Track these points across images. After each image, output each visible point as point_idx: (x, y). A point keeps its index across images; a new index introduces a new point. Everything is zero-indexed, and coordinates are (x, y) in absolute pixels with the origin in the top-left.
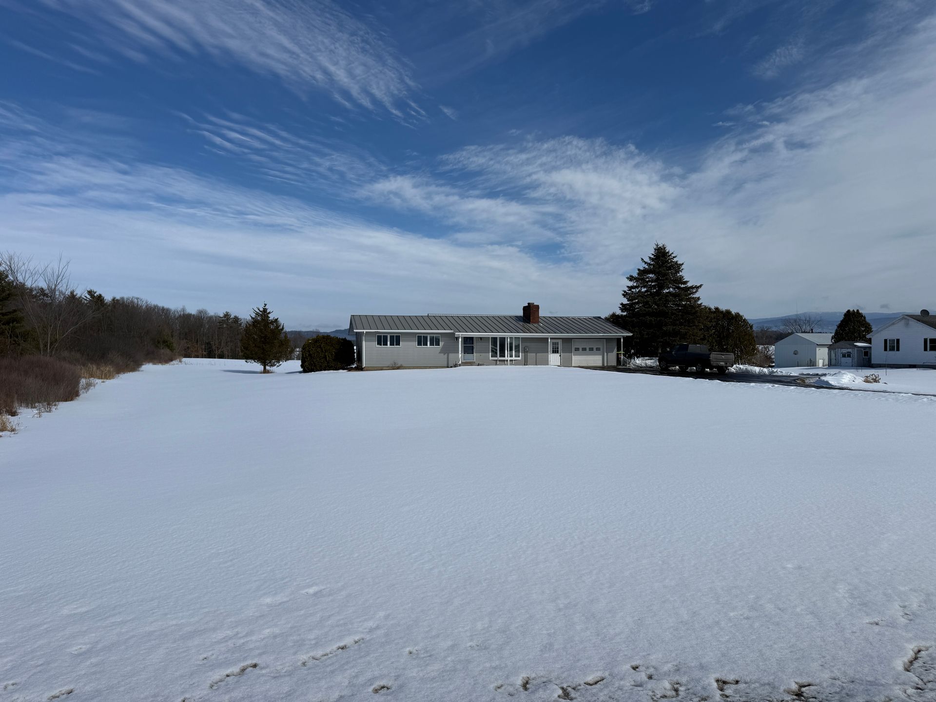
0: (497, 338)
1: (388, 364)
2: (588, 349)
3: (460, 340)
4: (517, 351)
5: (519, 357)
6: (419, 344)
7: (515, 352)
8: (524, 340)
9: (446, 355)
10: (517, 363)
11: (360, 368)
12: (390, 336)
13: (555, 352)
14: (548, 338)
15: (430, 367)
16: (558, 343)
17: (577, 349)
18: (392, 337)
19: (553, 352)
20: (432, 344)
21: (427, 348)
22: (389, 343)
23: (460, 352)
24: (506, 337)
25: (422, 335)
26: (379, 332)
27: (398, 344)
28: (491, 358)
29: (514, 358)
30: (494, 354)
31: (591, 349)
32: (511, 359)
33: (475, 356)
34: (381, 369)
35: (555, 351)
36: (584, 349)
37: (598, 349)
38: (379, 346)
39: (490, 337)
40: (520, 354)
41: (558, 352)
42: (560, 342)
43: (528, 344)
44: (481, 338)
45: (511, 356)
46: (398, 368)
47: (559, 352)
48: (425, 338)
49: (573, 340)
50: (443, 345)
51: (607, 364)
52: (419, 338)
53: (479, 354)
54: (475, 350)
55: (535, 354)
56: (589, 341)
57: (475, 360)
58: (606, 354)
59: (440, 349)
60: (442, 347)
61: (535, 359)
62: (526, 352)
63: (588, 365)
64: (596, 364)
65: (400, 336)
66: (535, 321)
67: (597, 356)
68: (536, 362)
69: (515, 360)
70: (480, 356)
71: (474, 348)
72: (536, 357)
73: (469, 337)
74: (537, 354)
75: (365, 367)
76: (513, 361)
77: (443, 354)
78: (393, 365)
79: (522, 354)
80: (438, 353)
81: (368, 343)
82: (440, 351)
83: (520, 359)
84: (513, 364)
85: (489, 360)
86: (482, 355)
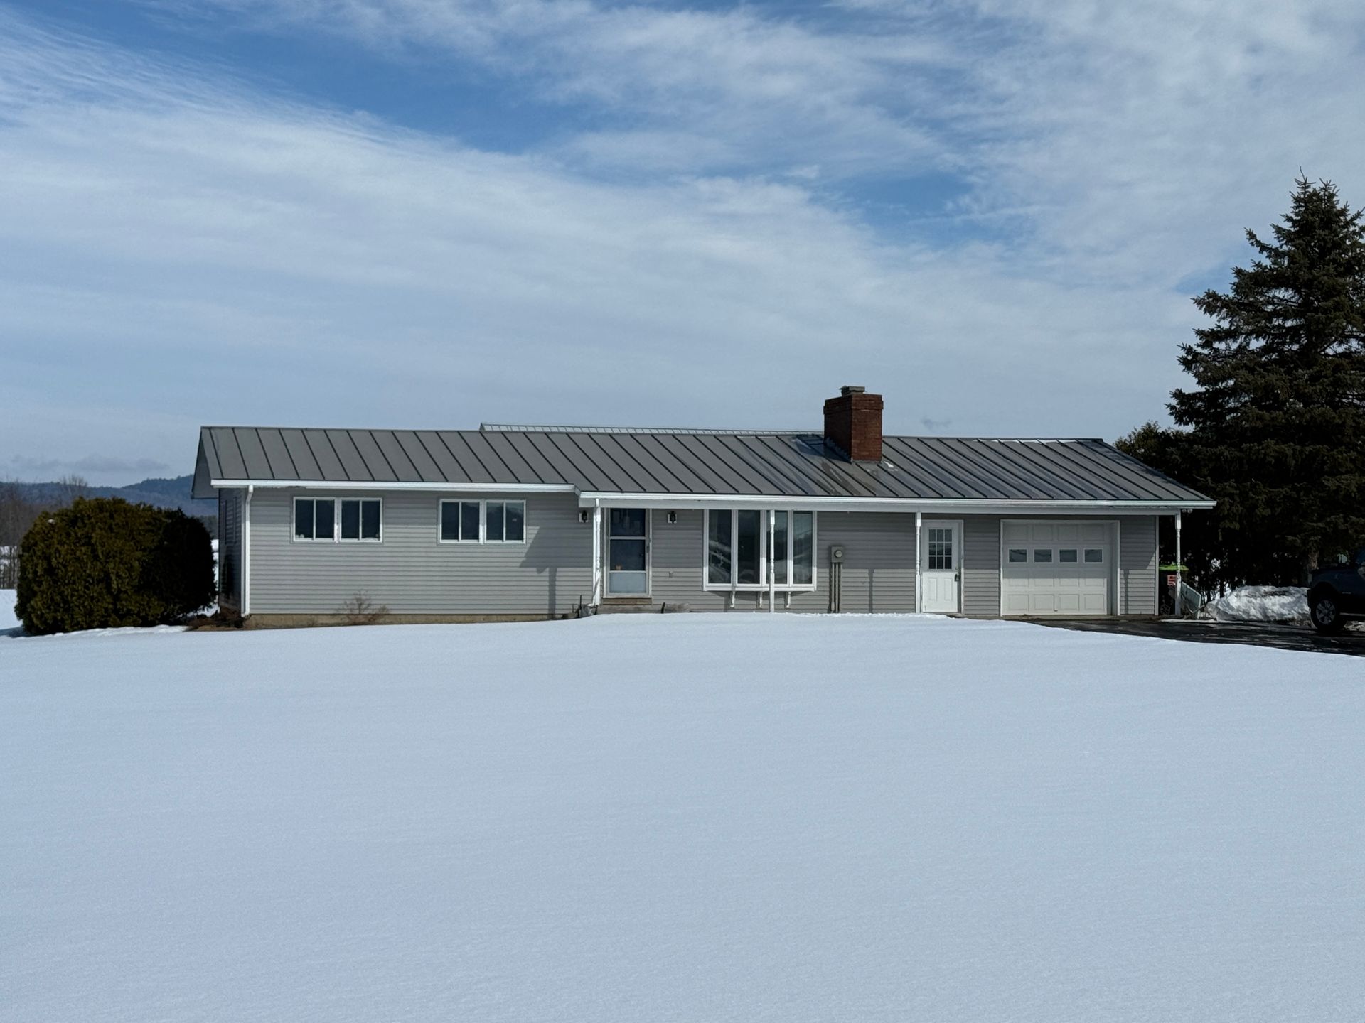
0: (729, 512)
1: (338, 601)
2: (1056, 556)
3: (597, 518)
4: (804, 560)
5: (809, 581)
6: (449, 532)
7: (795, 562)
8: (829, 519)
9: (547, 572)
10: (801, 604)
11: (232, 620)
12: (345, 504)
13: (940, 567)
14: (913, 516)
15: (488, 618)
16: (949, 532)
17: (1017, 556)
18: (350, 508)
19: (932, 566)
20: (494, 533)
21: (479, 546)
22: (338, 529)
23: (596, 563)
24: (762, 508)
25: (461, 501)
26: (304, 488)
27: (372, 531)
28: (708, 587)
29: (790, 586)
30: (720, 568)
31: (1069, 556)
32: (782, 587)
33: (650, 579)
34: (310, 622)
35: (940, 561)
36: (1043, 556)
37: (1093, 556)
38: (303, 540)
39: (707, 507)
40: (815, 570)
41: (949, 566)
42: (956, 528)
43: (842, 537)
44: (673, 513)
45: (781, 578)
46: (372, 620)
47: (954, 564)
48: (472, 512)
49: (1004, 522)
50: (535, 538)
51: (1127, 610)
52: (450, 510)
53: (664, 572)
54: (649, 556)
55: (867, 571)
56: (1062, 525)
57: (650, 592)
58: (1123, 572)
59: (526, 551)
60: (533, 543)
61: (868, 589)
62: (835, 564)
63: (1056, 613)
64: (1086, 609)
65: (379, 502)
66: (867, 453)
67: (1089, 581)
68: (871, 600)
69: (794, 593)
70: (670, 579)
71: (648, 547)
72: (871, 582)
73: (630, 509)
74: (875, 571)
75: (250, 615)
76: (789, 598)
77: (535, 569)
78: (351, 610)
79: (821, 570)
80: (518, 565)
81: (264, 529)
82: (524, 559)
83: (812, 590)
84: (788, 606)
85: (701, 593)
86: (674, 575)
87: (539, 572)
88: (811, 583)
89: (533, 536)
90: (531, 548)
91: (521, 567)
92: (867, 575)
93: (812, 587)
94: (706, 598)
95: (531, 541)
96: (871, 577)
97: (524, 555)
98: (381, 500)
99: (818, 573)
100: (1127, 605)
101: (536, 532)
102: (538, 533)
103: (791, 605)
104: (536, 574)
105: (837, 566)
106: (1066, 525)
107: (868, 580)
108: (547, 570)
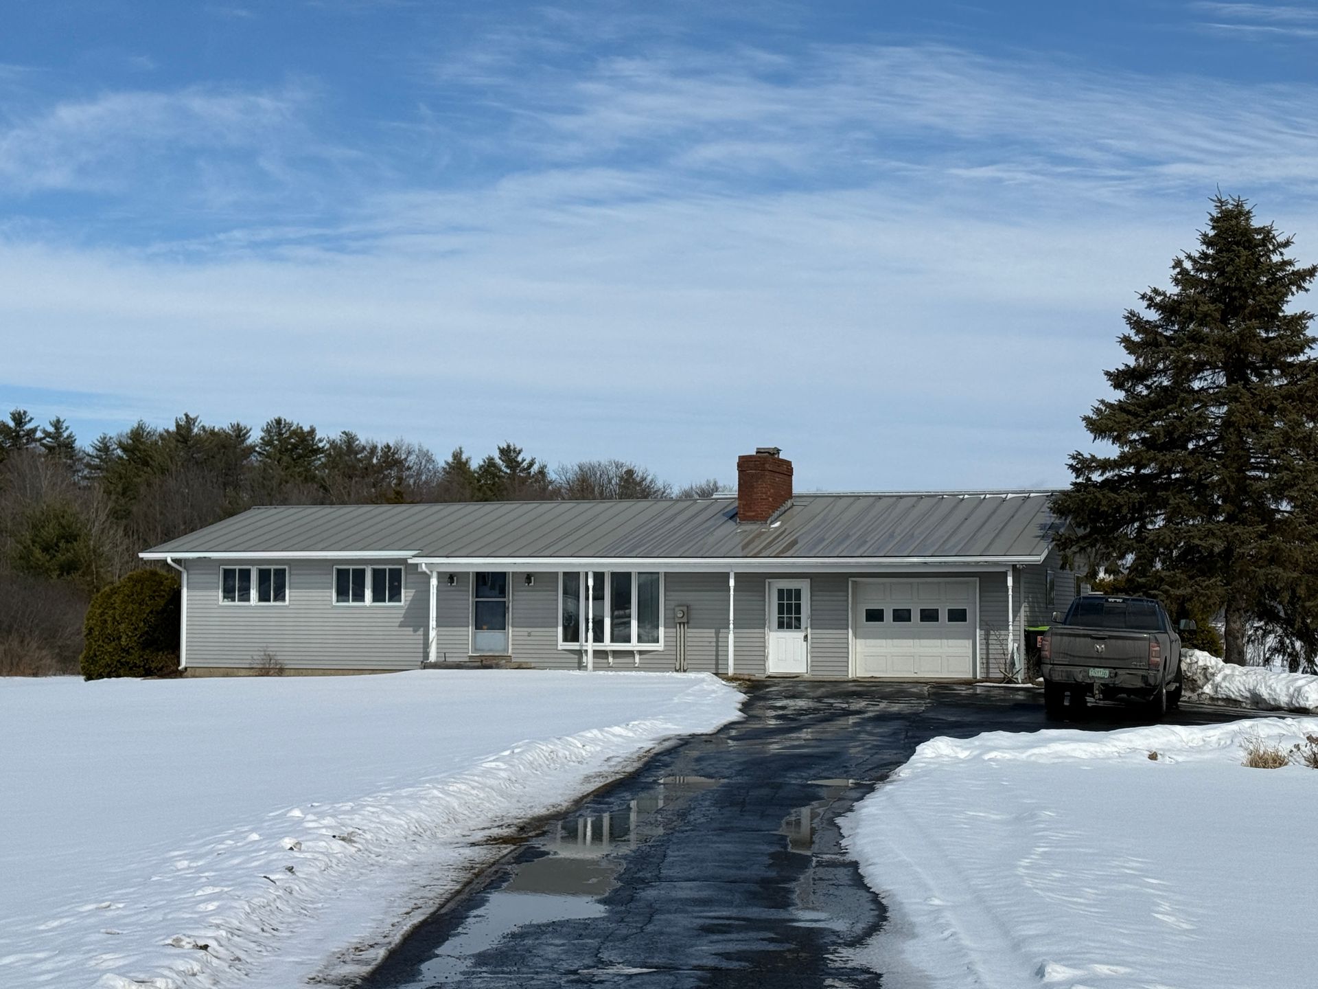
1: (255, 657)
2: (916, 616)
3: (434, 582)
4: (649, 620)
5: (657, 640)
7: (638, 622)
8: (677, 580)
9: (421, 632)
10: (652, 663)
13: (789, 627)
14: (727, 575)
15: (373, 671)
16: (798, 592)
17: (875, 616)
19: (781, 625)
20: (378, 596)
21: (365, 608)
24: (584, 570)
25: (351, 567)
27: (280, 596)
28: (562, 645)
30: (571, 630)
31: (929, 616)
33: (510, 639)
34: (228, 673)
36: (902, 616)
37: (958, 616)
38: (228, 603)
39: (561, 570)
40: (662, 630)
41: (798, 627)
42: (804, 586)
43: (689, 597)
44: (529, 576)
47: (803, 625)
49: (852, 581)
50: (412, 600)
51: (988, 673)
52: (342, 574)
53: (524, 631)
54: (510, 616)
55: (713, 631)
56: (923, 583)
57: (510, 651)
58: (983, 632)
59: (403, 611)
60: (410, 604)
61: (714, 649)
62: (680, 624)
63: (916, 676)
64: (948, 671)
65: (285, 570)
66: (753, 514)
67: (951, 642)
68: (717, 660)
69: (641, 652)
70: (529, 638)
71: (508, 608)
72: (717, 642)
73: (492, 573)
74: (722, 630)
75: (186, 669)
76: (637, 658)
77: (411, 629)
78: (264, 664)
79: (668, 630)
80: (397, 624)
81: (199, 594)
82: (402, 619)
83: (661, 649)
84: (636, 665)
85: (555, 652)
86: (532, 634)
87: (415, 631)
88: (658, 642)
89: (410, 598)
90: (408, 608)
91: (400, 626)
92: (713, 635)
93: (659, 646)
94: (559, 656)
95: (408, 603)
96: (717, 637)
97: (402, 616)
98: (287, 567)
99: (665, 632)
100: (988, 668)
101: (412, 594)
102: (413, 596)
103: (640, 663)
104: (412, 633)
105: (682, 626)
106: (926, 583)
107: (715, 640)
108: (422, 629)
